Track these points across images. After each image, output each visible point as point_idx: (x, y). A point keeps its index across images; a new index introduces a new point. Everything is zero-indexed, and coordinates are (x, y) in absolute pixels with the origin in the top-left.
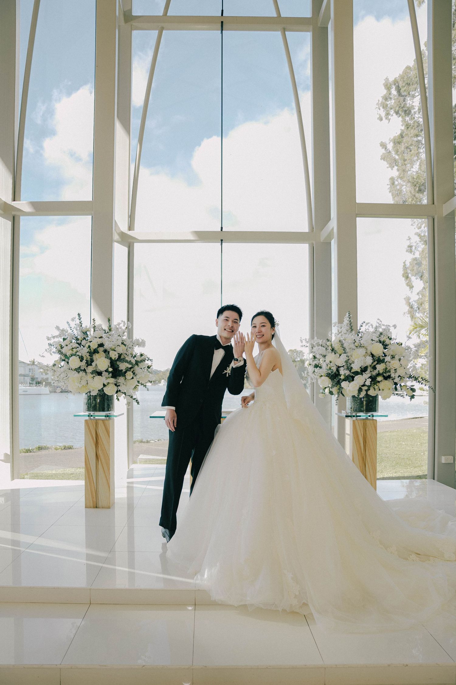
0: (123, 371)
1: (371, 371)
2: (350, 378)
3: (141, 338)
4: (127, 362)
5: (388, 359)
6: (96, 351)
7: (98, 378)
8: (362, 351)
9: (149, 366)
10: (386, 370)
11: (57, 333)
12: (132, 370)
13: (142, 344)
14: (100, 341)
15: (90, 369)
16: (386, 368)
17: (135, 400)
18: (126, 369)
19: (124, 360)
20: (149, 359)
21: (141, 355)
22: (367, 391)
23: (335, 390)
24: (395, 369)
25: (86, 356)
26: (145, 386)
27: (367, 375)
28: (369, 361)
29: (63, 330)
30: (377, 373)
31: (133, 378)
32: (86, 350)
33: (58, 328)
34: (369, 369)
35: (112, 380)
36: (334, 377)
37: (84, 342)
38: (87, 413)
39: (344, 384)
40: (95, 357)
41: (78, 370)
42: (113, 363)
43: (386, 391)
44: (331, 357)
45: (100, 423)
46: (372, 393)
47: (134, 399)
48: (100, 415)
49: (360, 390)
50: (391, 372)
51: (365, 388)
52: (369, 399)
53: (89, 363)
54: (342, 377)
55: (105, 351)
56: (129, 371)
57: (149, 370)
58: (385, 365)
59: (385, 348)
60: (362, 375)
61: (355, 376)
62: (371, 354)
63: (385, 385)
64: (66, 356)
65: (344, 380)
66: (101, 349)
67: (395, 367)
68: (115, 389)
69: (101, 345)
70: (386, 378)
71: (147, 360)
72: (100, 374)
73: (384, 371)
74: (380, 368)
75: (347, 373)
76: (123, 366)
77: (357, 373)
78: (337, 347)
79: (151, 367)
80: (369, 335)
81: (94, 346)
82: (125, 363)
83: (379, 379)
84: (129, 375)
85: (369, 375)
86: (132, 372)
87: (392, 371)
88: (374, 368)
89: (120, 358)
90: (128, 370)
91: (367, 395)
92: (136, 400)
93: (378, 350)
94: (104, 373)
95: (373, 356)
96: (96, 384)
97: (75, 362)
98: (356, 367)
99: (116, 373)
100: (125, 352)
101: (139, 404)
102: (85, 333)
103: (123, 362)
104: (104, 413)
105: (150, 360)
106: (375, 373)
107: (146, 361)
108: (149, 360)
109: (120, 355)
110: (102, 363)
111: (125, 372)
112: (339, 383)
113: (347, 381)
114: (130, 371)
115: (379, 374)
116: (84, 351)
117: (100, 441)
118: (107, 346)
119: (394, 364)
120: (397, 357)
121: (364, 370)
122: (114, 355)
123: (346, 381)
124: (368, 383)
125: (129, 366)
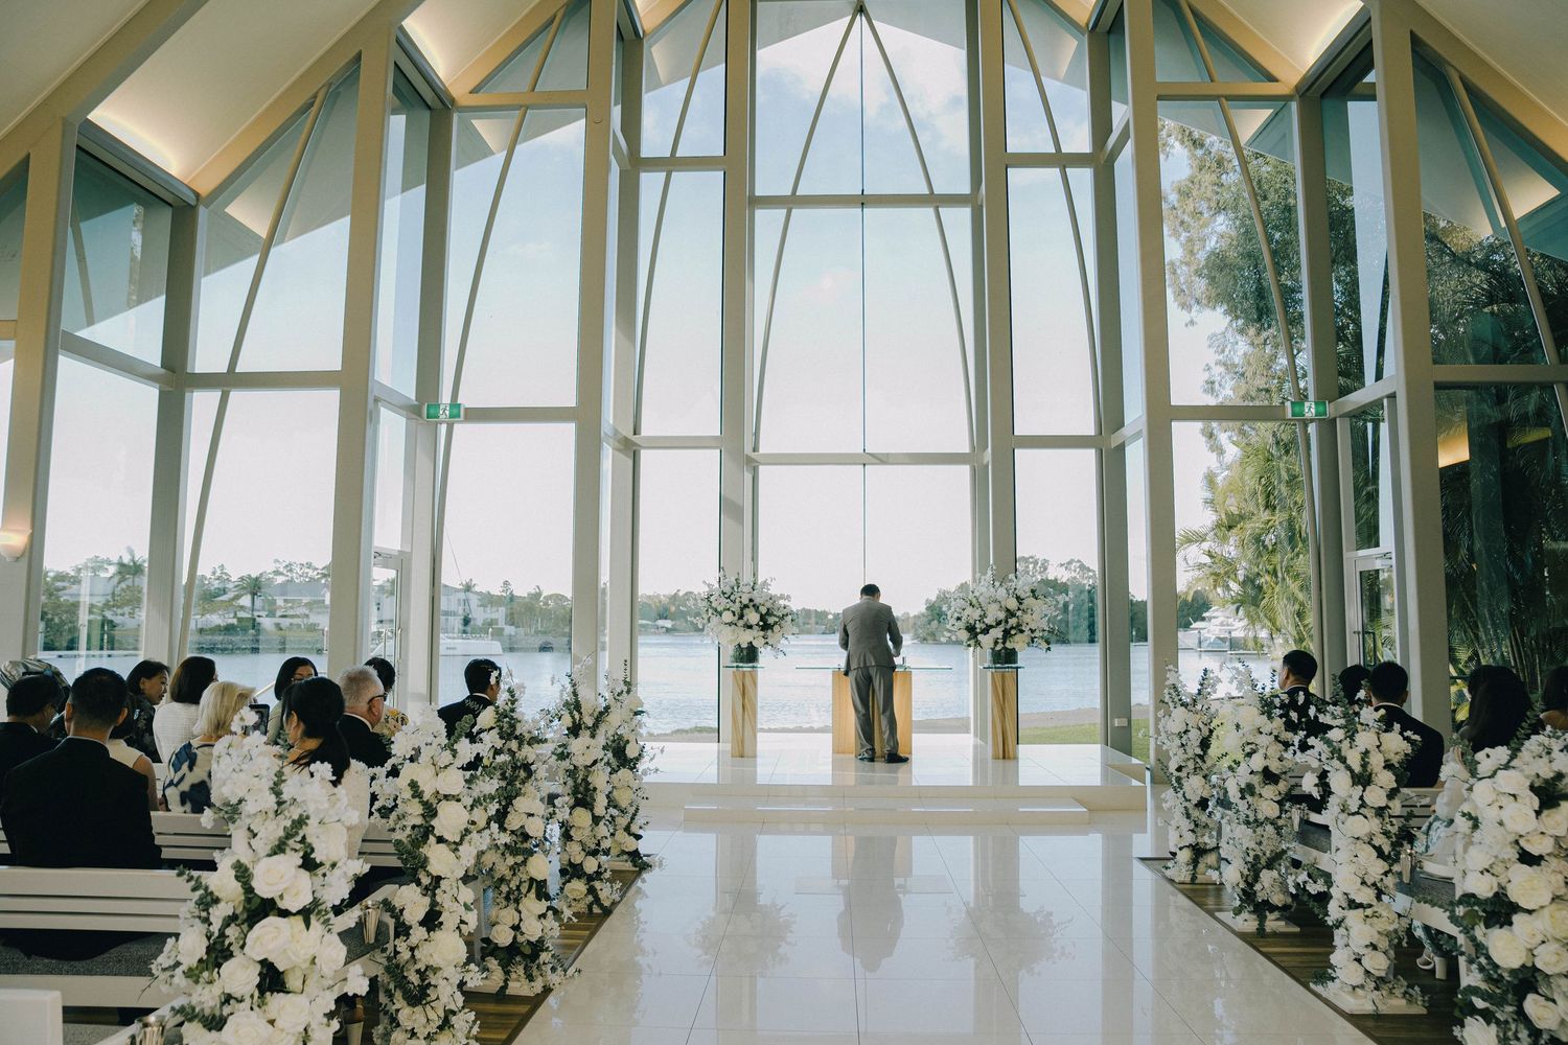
1: (1005, 625)
2: (986, 631)
4: (775, 616)
5: (1019, 613)
6: (746, 606)
7: (747, 631)
8: (995, 606)
10: (1019, 625)
11: (707, 589)
12: (778, 623)
14: (749, 596)
15: (741, 623)
16: (1018, 622)
18: (773, 622)
19: (772, 615)
21: (787, 608)
22: (1004, 643)
23: (972, 642)
25: (738, 611)
27: (1000, 629)
28: (1002, 615)
29: (709, 585)
30: (1010, 627)
31: (779, 631)
32: (738, 604)
33: (704, 582)
34: (1003, 624)
35: (762, 633)
36: (971, 629)
37: (732, 597)
38: (735, 664)
39: (980, 637)
40: (746, 611)
41: (730, 624)
42: (762, 618)
43: (1020, 644)
44: (969, 610)
45: (747, 674)
46: (1009, 645)
48: (746, 667)
49: (996, 643)
50: (1024, 626)
51: (1000, 641)
52: (1006, 651)
53: (741, 617)
54: (978, 630)
55: (754, 606)
58: (1017, 619)
59: (1021, 604)
60: (997, 628)
61: (990, 629)
62: (1006, 609)
63: (1019, 637)
64: (716, 610)
65: (981, 633)
66: (752, 604)
67: (1026, 621)
68: (763, 641)
69: (751, 600)
70: (1022, 631)
72: (750, 627)
74: (1013, 621)
75: (984, 626)
76: (771, 620)
77: (992, 627)
78: (974, 602)
81: (745, 601)
83: (1013, 632)
84: (776, 628)
85: (1003, 629)
86: (778, 625)
88: (1007, 622)
89: (769, 613)
90: (776, 623)
91: (1005, 648)
92: (782, 652)
93: (1012, 604)
94: (754, 627)
95: (1008, 610)
96: (746, 638)
97: (728, 617)
98: (989, 620)
99: (766, 627)
102: (733, 588)
103: (772, 617)
104: (751, 665)
106: (1008, 627)
109: (768, 609)
110: (753, 617)
111: (773, 626)
112: (977, 634)
113: (983, 635)
115: (1012, 628)
116: (736, 607)
117: (745, 689)
118: (757, 601)
119: (1027, 618)
120: (1029, 611)
121: (999, 623)
122: (763, 610)
124: (1000, 635)
125: (777, 620)
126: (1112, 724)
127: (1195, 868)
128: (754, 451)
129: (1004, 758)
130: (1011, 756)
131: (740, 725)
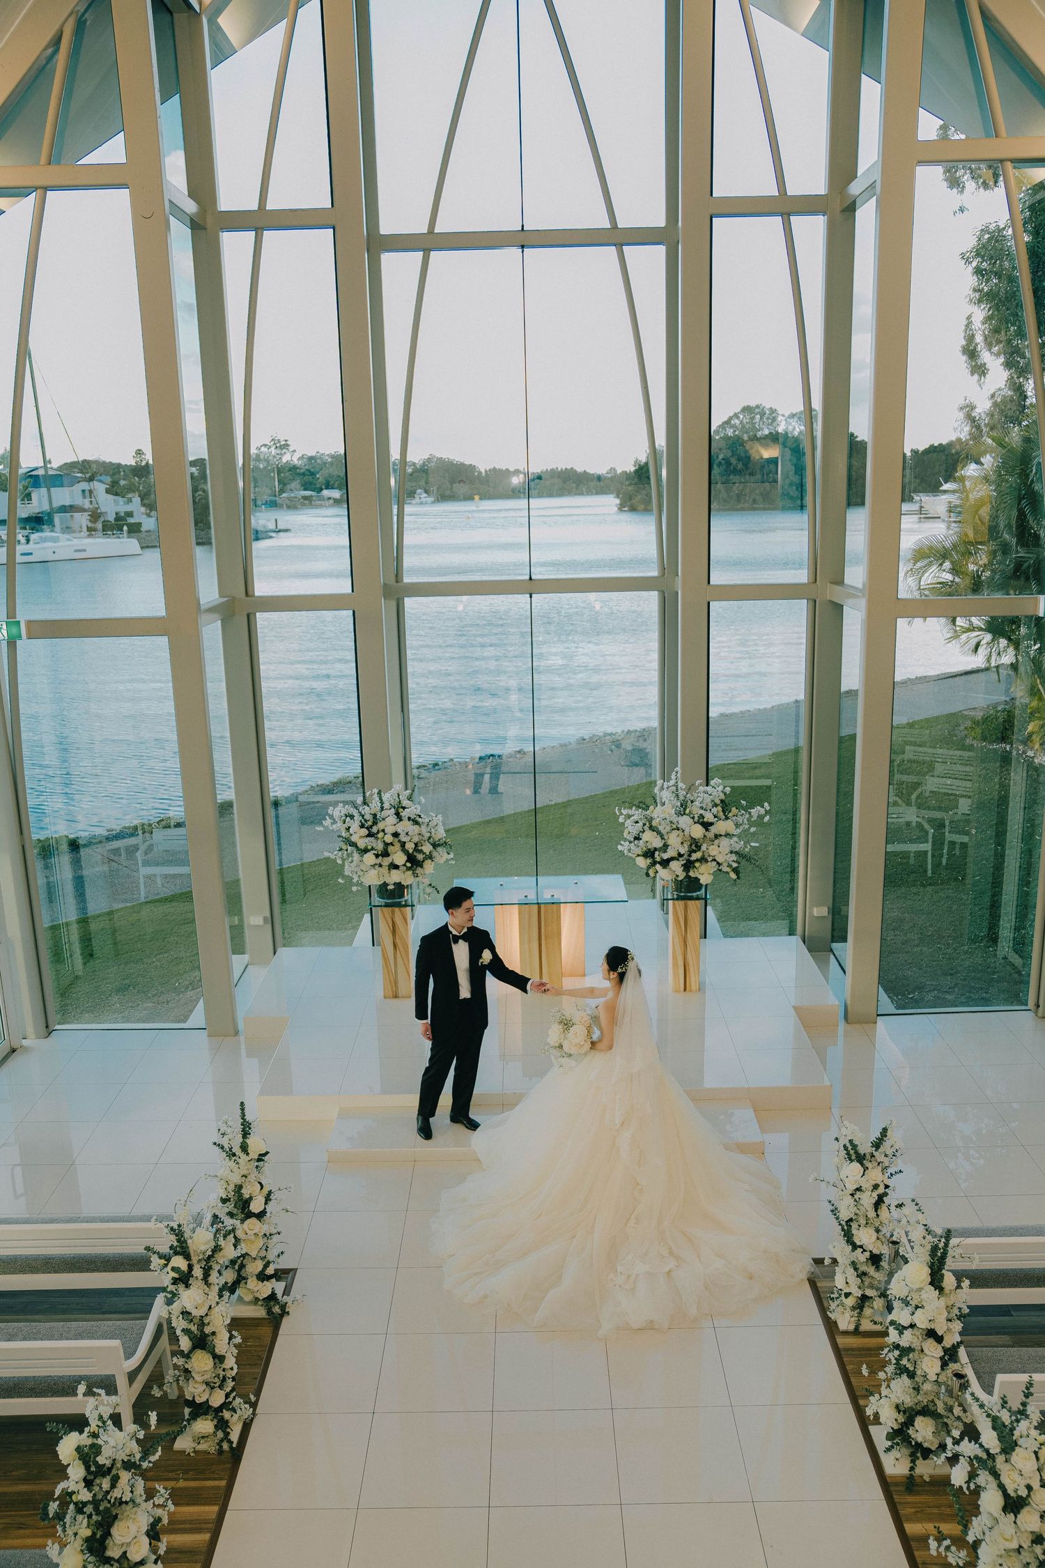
2: (665, 863)
4: (424, 853)
5: (705, 845)
6: (391, 844)
7: (394, 872)
8: (677, 836)
10: (704, 857)
15: (386, 863)
18: (423, 858)
19: (421, 851)
22: (686, 873)
24: (714, 856)
25: (381, 851)
30: (694, 860)
32: (381, 842)
34: (686, 856)
35: (409, 874)
36: (650, 856)
37: (375, 831)
38: (383, 902)
40: (391, 850)
42: (410, 855)
43: (705, 875)
45: (396, 910)
46: (691, 874)
53: (386, 855)
54: (658, 860)
55: (399, 843)
59: (707, 829)
60: (678, 860)
62: (692, 838)
63: (704, 868)
65: (659, 864)
66: (397, 841)
69: (395, 834)
70: (708, 861)
73: (702, 859)
75: (663, 857)
77: (673, 858)
78: (654, 827)
83: (697, 864)
84: (426, 862)
88: (690, 855)
89: (417, 849)
90: (426, 858)
91: (688, 876)
94: (401, 868)
96: (392, 877)
97: (370, 859)
98: (670, 853)
99: (413, 864)
106: (691, 860)
110: (399, 858)
112: (655, 863)
116: (379, 846)
117: (397, 930)
118: (404, 837)
119: (713, 850)
120: (717, 841)
121: (680, 855)
122: (410, 848)
126: (811, 913)
127: (860, 1314)
128: (397, 582)
129: (685, 990)
130: (694, 988)
131: (393, 967)
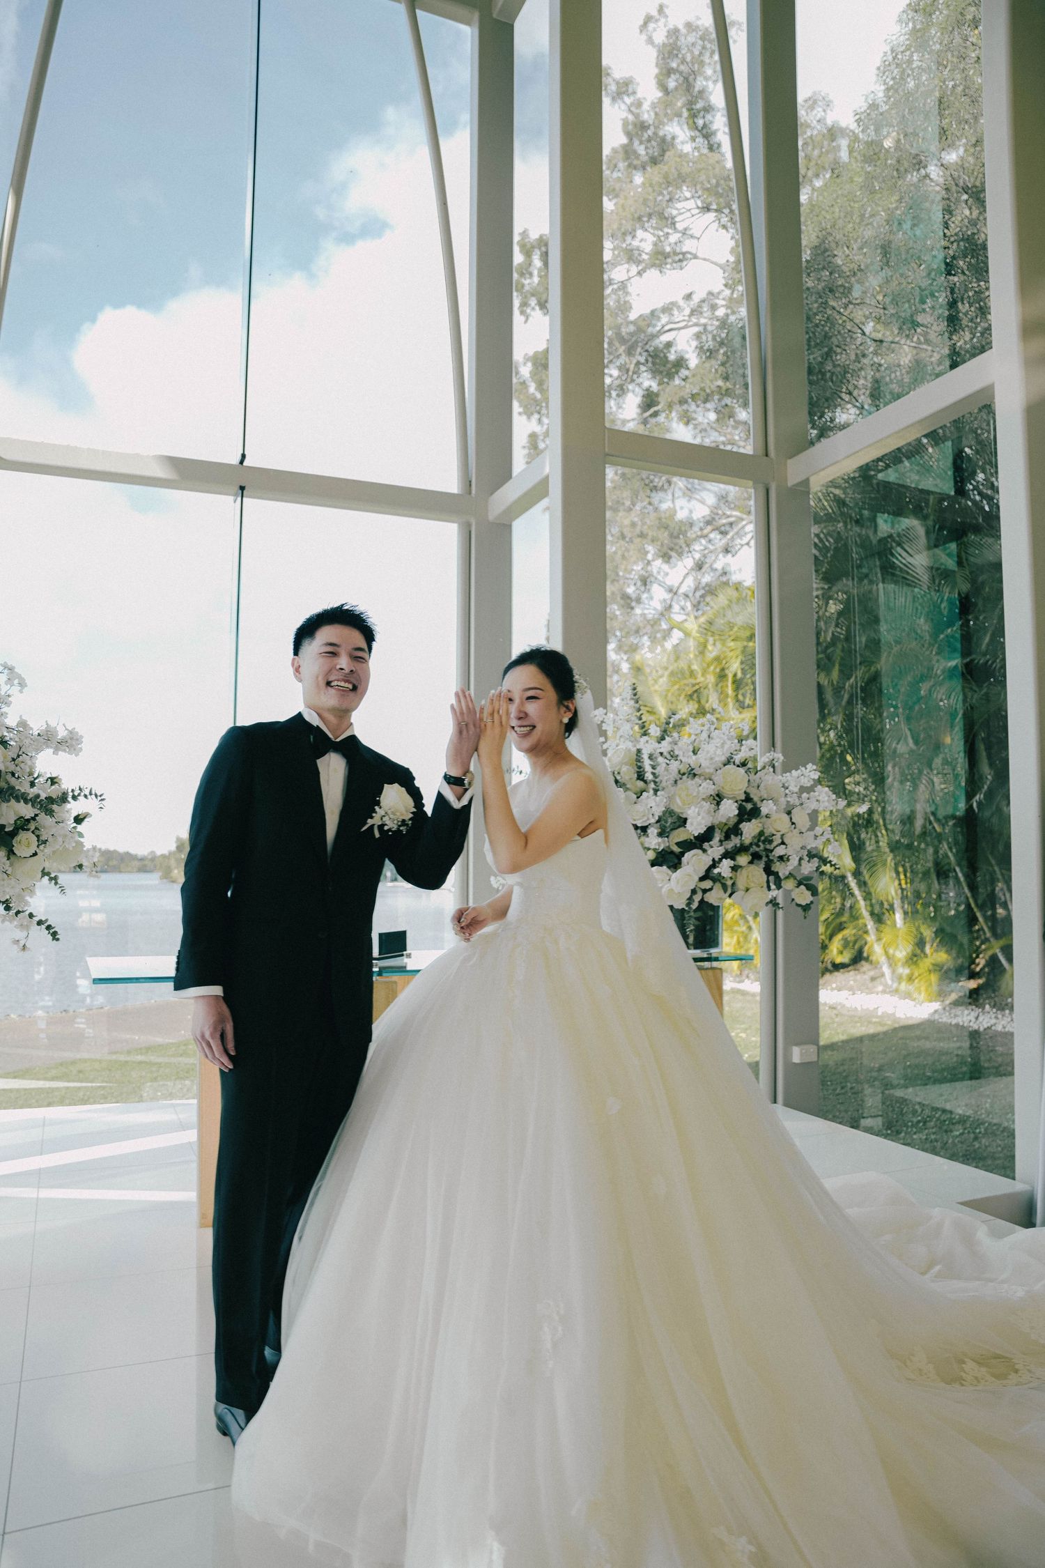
0: (7, 830)
1: (721, 841)
2: (671, 859)
3: (64, 725)
4: (24, 798)
5: (763, 807)
8: (701, 787)
9: (79, 815)
10: (763, 838)
12: (32, 826)
13: (69, 743)
16: (761, 833)
17: (43, 927)
18: (15, 821)
20: (91, 794)
21: (53, 781)
22: (704, 892)
24: (781, 833)
26: (55, 878)
27: (715, 849)
28: (729, 812)
30: (738, 845)
31: (35, 854)
34: (717, 834)
43: (756, 894)
46: (715, 898)
47: (40, 923)
50: (775, 843)
52: (705, 913)
56: (23, 830)
57: (80, 828)
58: (760, 825)
60: (704, 851)
61: (682, 854)
67: (779, 829)
70: (758, 859)
71: (86, 796)
73: (756, 841)
74: (750, 830)
76: (7, 814)
77: (687, 845)
79: (85, 818)
80: (723, 744)
82: (18, 801)
83: (743, 860)
84: (24, 842)
85: (721, 850)
86: (33, 832)
87: (777, 840)
88: (734, 831)
90: (22, 824)
91: (704, 906)
92: (49, 928)
93: (736, 784)
100: (12, 767)
101: (58, 940)
103: (9, 801)
105: (96, 796)
106: (730, 845)
107: (81, 798)
108: (93, 796)
111: (13, 834)
113: (665, 867)
114: (28, 830)
115: (742, 849)
119: (776, 822)
121: (707, 836)
123: (661, 865)
125: (27, 811)
